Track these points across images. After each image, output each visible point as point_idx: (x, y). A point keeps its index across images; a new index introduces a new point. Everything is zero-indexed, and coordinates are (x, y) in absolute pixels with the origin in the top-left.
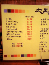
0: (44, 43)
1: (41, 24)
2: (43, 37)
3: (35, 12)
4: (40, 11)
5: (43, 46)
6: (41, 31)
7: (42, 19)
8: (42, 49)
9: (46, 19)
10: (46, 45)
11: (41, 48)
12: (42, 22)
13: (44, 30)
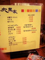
0: (13, 38)
1: (8, 22)
2: (11, 33)
3: (1, 11)
4: (5, 10)
5: (12, 40)
6: (9, 28)
7: (8, 17)
8: (12, 43)
9: (12, 17)
10: (15, 40)
11: (10, 42)
12: (8, 19)
13: (11, 26)
